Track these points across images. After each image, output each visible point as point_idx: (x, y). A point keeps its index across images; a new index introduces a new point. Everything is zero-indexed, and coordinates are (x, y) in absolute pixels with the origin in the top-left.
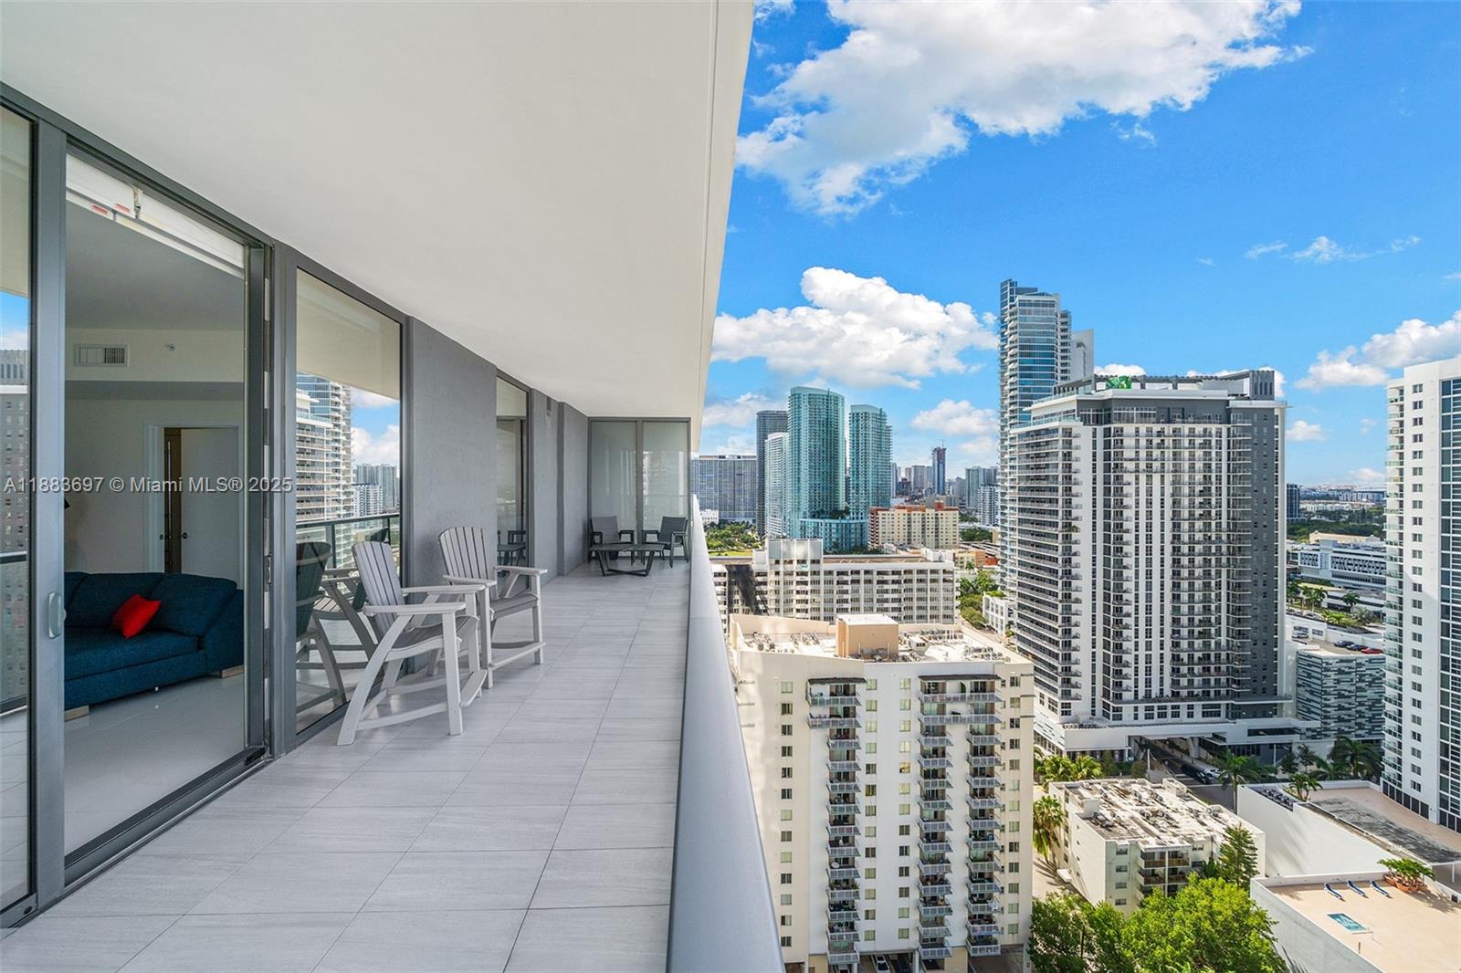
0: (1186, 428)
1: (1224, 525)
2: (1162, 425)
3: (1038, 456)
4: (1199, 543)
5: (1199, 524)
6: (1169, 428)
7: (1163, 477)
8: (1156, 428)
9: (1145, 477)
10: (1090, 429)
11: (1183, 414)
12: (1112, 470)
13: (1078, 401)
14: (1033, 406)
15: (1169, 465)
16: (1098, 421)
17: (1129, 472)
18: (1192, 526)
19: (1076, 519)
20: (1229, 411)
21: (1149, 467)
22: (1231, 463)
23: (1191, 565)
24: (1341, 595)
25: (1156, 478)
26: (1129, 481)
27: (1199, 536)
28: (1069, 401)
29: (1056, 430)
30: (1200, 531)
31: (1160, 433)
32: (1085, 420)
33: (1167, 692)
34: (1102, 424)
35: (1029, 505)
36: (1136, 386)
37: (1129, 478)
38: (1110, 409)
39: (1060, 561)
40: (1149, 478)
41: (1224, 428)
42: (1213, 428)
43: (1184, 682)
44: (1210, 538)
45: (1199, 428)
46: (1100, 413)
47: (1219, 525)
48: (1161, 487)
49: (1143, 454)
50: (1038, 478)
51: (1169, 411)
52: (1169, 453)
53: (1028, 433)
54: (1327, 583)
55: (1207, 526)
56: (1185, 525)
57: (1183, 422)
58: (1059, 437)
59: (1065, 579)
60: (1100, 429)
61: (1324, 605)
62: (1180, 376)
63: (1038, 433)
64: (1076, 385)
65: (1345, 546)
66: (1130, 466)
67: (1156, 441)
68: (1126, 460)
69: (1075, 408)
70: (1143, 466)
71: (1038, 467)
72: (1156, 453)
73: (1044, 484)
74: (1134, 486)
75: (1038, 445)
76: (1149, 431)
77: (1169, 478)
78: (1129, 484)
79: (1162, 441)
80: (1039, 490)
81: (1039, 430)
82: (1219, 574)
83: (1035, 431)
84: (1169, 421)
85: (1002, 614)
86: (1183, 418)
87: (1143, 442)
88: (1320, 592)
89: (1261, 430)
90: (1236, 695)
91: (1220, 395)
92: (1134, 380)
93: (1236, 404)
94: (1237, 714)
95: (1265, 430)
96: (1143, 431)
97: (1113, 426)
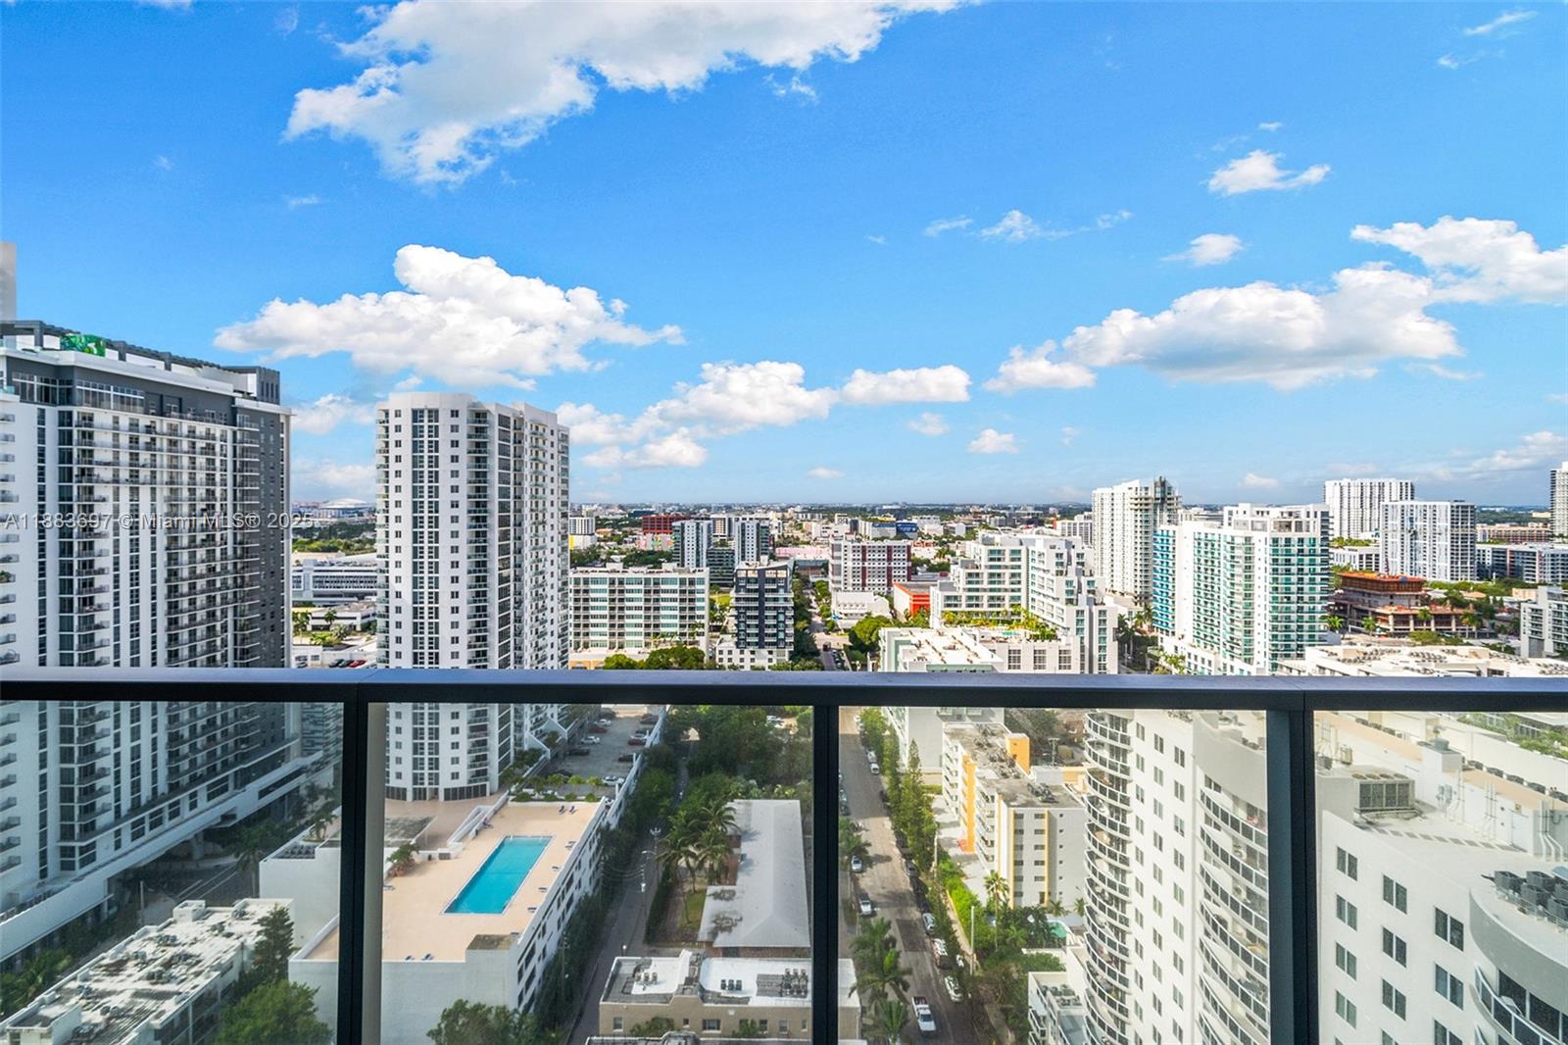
0: (185, 426)
1: (230, 552)
2: (154, 418)
4: (202, 576)
5: (201, 553)
6: (162, 424)
7: (153, 490)
8: (144, 421)
9: (128, 490)
10: (33, 408)
11: (181, 406)
12: (74, 479)
15: (163, 475)
17: (103, 482)
18: (193, 555)
20: (234, 410)
21: (134, 475)
22: (238, 474)
23: (192, 607)
25: (145, 493)
26: (104, 495)
27: (201, 568)
30: (203, 562)
31: (150, 429)
33: (163, 787)
34: (54, 403)
36: (112, 355)
37: (100, 491)
38: (70, 382)
40: (134, 492)
41: (229, 429)
42: (217, 429)
43: (185, 765)
44: (214, 568)
45: (201, 428)
47: (224, 552)
48: (151, 505)
49: (124, 457)
51: (163, 400)
52: (163, 459)
55: (211, 553)
56: (184, 556)
57: (181, 417)
60: (52, 412)
62: (174, 354)
66: (106, 473)
67: (144, 439)
68: (99, 463)
70: (124, 474)
72: (144, 456)
76: (134, 425)
77: (163, 492)
78: (104, 500)
79: (153, 440)
82: (224, 613)
84: (162, 413)
86: (181, 411)
87: (124, 440)
89: (267, 439)
90: (244, 757)
91: (225, 388)
92: (110, 345)
93: (240, 402)
94: (244, 779)
95: (272, 438)
96: (124, 422)
97: (75, 410)
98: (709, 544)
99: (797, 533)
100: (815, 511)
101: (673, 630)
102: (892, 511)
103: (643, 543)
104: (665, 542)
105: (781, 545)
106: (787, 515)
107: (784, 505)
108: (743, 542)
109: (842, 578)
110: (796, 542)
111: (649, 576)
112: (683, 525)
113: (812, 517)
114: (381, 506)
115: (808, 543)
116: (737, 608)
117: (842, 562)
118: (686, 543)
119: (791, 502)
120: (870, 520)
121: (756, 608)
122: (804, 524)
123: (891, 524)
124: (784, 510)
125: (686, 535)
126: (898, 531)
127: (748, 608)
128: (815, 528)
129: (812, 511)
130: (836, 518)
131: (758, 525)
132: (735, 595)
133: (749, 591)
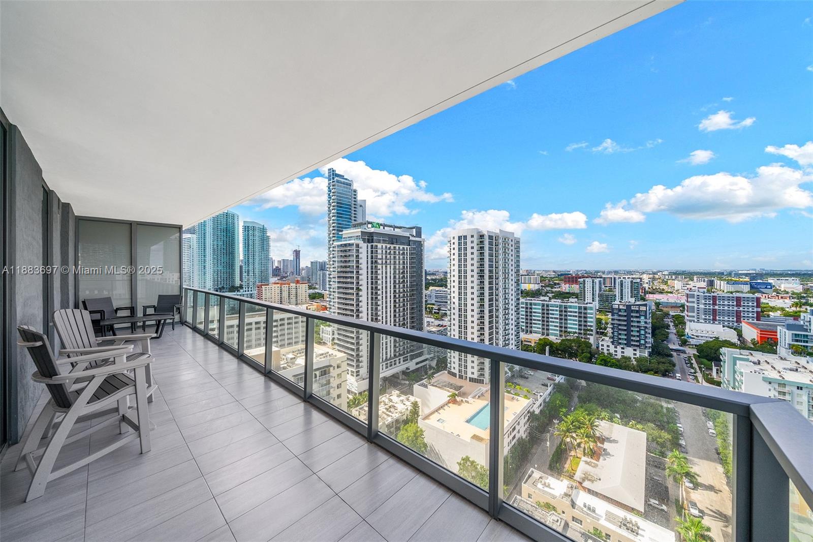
0: (397, 246)
1: (409, 285)
2: (390, 245)
3: (346, 256)
4: (401, 293)
5: (401, 285)
6: (392, 246)
7: (390, 266)
8: (388, 246)
10: (366, 244)
11: (396, 241)
12: (374, 263)
13: (361, 232)
14: (344, 232)
15: (393, 262)
16: (369, 242)
17: (379, 264)
18: (399, 286)
19: (361, 285)
20: (410, 241)
21: (386, 262)
22: (411, 261)
24: (437, 308)
25: (388, 266)
27: (401, 290)
28: (357, 231)
29: (353, 244)
30: (402, 288)
31: (390, 248)
32: (364, 240)
33: (392, 355)
34: (370, 243)
35: (342, 280)
36: (382, 227)
37: (379, 267)
38: (373, 237)
39: (355, 306)
40: (386, 266)
41: (408, 247)
42: (405, 247)
44: (404, 290)
45: (401, 247)
46: (369, 238)
47: (407, 285)
48: (390, 270)
49: (384, 257)
50: (346, 267)
51: (393, 239)
52: (392, 257)
53: (341, 245)
54: (434, 304)
55: (404, 286)
56: (397, 286)
58: (354, 248)
59: (357, 314)
60: (369, 245)
61: (433, 313)
62: (396, 225)
63: (345, 245)
64: (360, 225)
65: (438, 291)
66: (380, 261)
67: (388, 251)
68: (378, 259)
69: (360, 235)
70: (384, 262)
71: (346, 261)
72: (388, 256)
73: (348, 269)
74: (381, 270)
75: (346, 251)
76: (386, 247)
77: (392, 267)
79: (390, 251)
80: (346, 272)
81: (346, 244)
82: (407, 304)
83: (344, 244)
84: (392, 244)
85: (329, 334)
87: (384, 252)
88: (432, 308)
89: (418, 249)
90: (412, 351)
91: (407, 234)
92: (381, 225)
93: (411, 238)
94: (412, 358)
95: (419, 249)
96: (384, 247)
97: (374, 244)
98: (600, 290)
99: (665, 287)
100: (679, 274)
101: (574, 330)
102: (746, 275)
103: (564, 288)
104: (575, 288)
105: (650, 293)
106: (657, 276)
107: (655, 271)
108: (622, 290)
109: (695, 314)
110: (661, 292)
111: (562, 304)
112: (584, 281)
113: (676, 278)
114: (449, 271)
115: (671, 293)
116: (612, 324)
117: (695, 305)
118: (586, 289)
119: (660, 269)
120: (725, 280)
121: (625, 325)
122: (669, 281)
123: (745, 283)
124: (654, 273)
125: (586, 285)
126: (752, 287)
127: (620, 325)
128: (678, 284)
129: (677, 274)
130: (695, 279)
131: (632, 282)
132: (611, 317)
133: (620, 315)
